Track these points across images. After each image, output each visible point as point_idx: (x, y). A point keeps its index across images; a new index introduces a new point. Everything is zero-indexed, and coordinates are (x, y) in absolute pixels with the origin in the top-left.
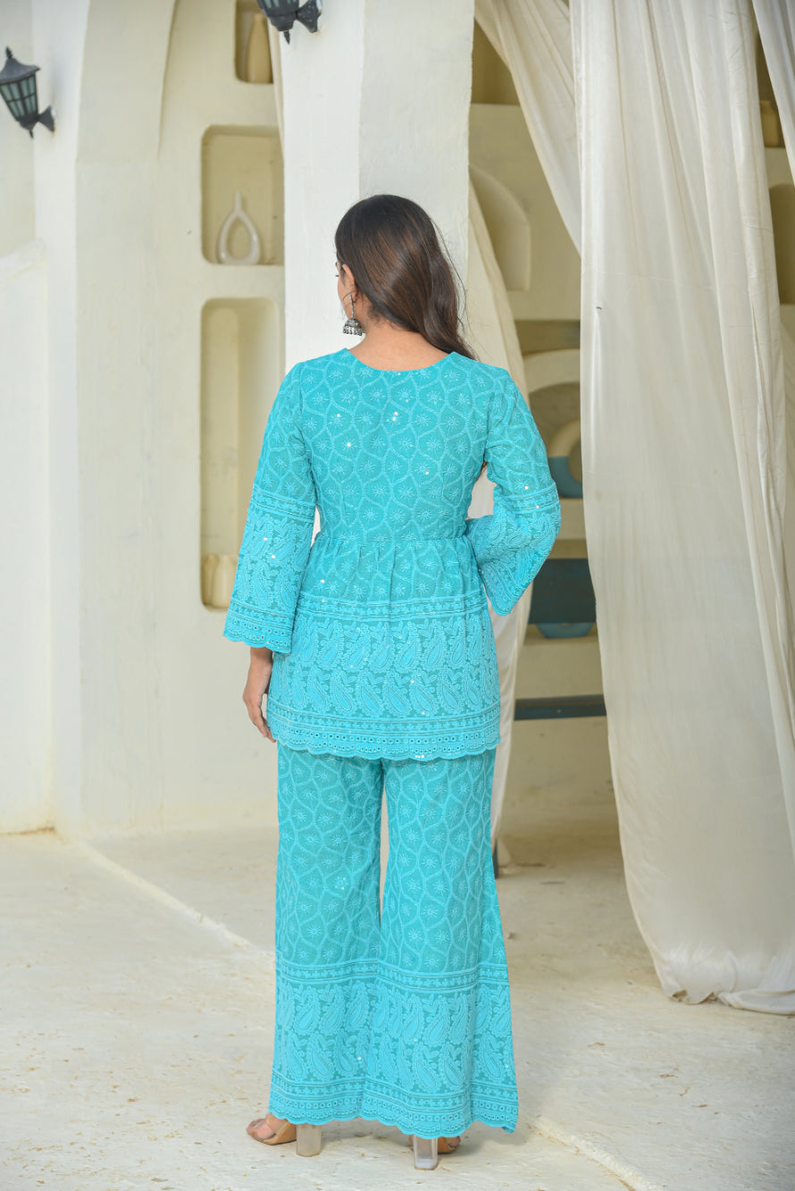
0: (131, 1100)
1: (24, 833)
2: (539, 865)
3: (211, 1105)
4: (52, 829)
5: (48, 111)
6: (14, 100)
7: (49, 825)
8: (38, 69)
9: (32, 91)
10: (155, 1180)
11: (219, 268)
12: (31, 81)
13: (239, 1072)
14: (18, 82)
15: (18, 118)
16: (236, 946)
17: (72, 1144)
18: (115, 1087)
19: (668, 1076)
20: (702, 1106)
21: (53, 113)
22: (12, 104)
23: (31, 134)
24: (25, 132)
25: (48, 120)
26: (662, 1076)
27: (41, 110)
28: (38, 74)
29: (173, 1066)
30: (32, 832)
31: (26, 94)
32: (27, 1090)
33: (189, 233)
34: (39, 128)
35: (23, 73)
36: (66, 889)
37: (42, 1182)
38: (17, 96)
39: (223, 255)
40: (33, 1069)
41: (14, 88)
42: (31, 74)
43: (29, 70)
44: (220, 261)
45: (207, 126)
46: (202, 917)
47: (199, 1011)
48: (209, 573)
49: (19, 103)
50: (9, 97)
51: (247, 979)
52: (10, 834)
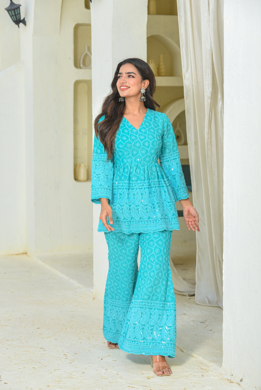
0: (38, 328)
1: (17, 255)
2: (182, 264)
3: (62, 329)
4: (26, 253)
5: (24, 19)
6: (13, 16)
7: (25, 252)
8: (21, 6)
9: (19, 13)
10: (41, 348)
11: (80, 70)
12: (18, 9)
13: (72, 321)
14: (14, 10)
15: (14, 21)
16: (79, 287)
17: (18, 339)
18: (34, 325)
19: (203, 322)
20: (210, 330)
21: (26, 20)
22: (12, 17)
23: (19, 26)
24: (17, 26)
25: (24, 22)
26: (201, 322)
27: (22, 19)
28: (21, 7)
29: (52, 319)
30: (20, 254)
31: (16, 13)
32: (7, 326)
33: (70, 59)
34: (21, 24)
35: (15, 7)
36: (28, 271)
37: (8, 349)
38: (14, 14)
39: (81, 66)
40: (9, 320)
41: (13, 12)
42: (18, 7)
43: (17, 6)
44: (80, 68)
45: (76, 23)
46: (70, 279)
47: (64, 305)
48: (77, 170)
49: (14, 17)
50: (11, 15)
51: (80, 296)
52: (12, 255)
